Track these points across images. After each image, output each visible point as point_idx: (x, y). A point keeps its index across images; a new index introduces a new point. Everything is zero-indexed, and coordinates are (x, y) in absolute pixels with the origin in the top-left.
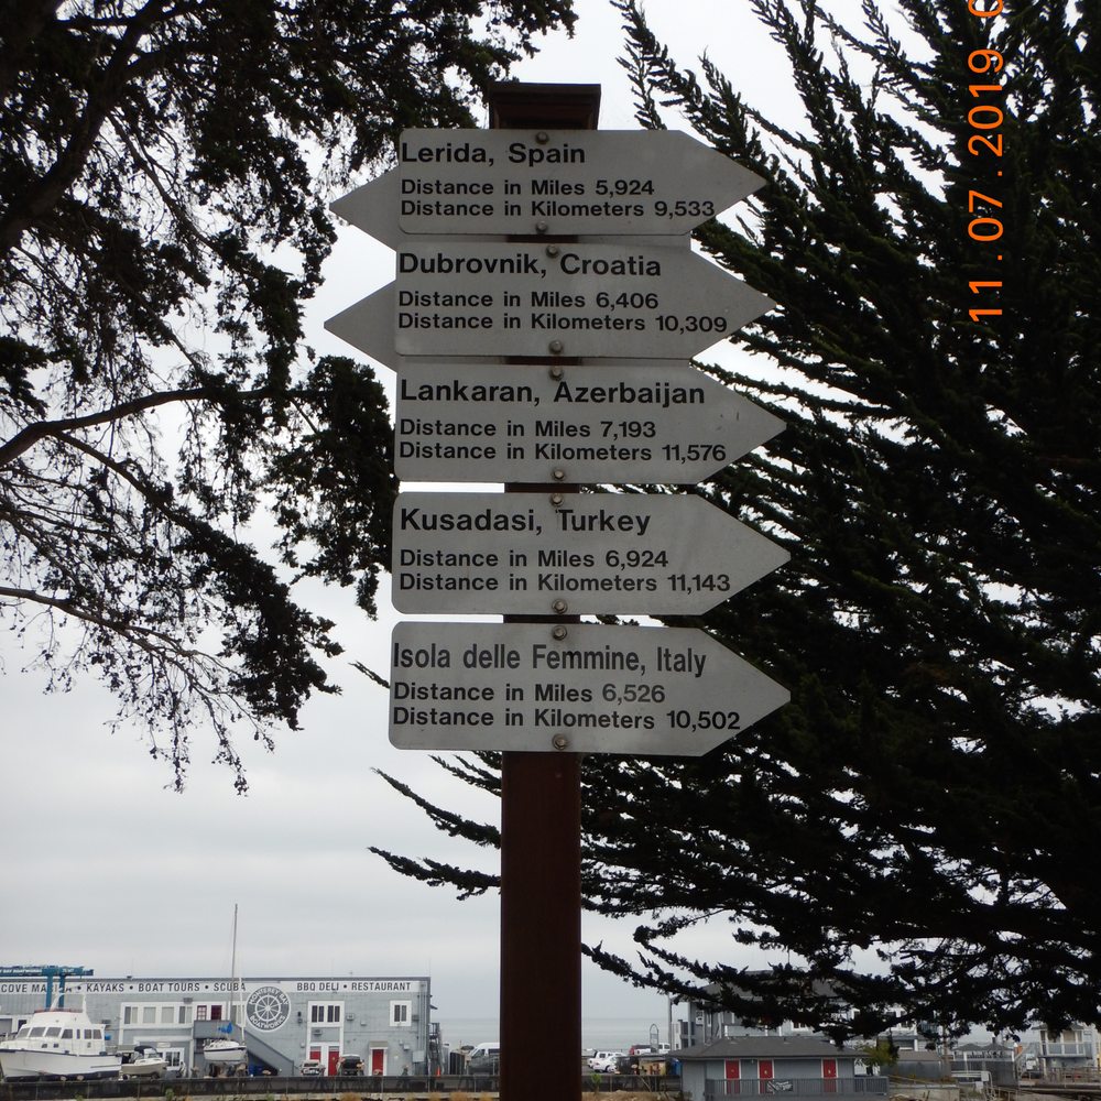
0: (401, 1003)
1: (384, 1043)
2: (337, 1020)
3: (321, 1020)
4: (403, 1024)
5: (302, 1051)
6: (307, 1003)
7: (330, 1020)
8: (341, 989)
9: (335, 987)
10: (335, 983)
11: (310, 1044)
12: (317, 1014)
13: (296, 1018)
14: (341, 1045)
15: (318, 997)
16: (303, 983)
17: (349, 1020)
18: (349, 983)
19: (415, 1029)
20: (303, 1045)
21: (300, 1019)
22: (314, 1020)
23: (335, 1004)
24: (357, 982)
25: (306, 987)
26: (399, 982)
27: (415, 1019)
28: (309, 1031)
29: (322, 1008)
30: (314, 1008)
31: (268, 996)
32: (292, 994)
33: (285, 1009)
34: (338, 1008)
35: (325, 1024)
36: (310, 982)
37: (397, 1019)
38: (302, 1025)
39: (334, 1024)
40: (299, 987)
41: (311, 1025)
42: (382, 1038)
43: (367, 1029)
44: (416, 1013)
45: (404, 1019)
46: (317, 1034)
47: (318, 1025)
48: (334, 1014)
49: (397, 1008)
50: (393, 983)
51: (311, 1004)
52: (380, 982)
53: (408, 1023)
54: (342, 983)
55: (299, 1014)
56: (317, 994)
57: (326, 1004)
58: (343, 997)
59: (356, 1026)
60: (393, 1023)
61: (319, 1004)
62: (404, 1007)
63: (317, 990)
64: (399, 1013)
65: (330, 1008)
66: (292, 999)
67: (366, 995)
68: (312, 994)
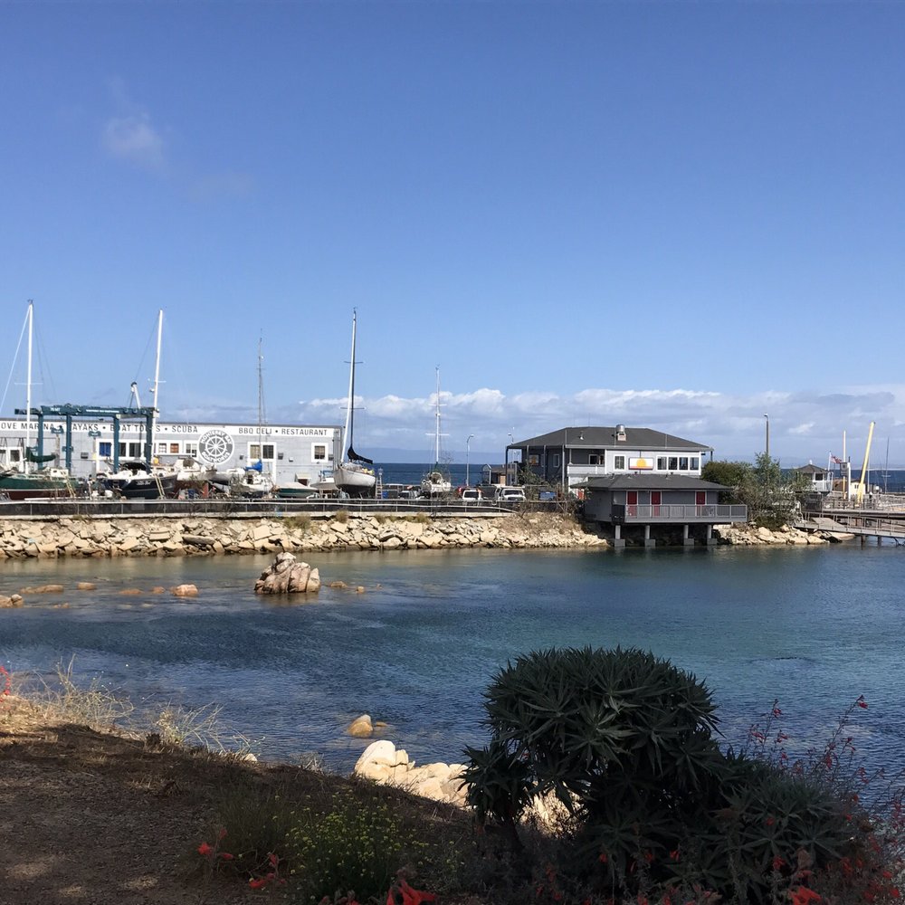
0: (320, 444)
1: (307, 475)
2: (271, 457)
4: (322, 461)
6: (247, 443)
7: (265, 457)
8: (274, 434)
9: (269, 432)
10: (269, 428)
12: (255, 452)
13: (238, 455)
15: (255, 438)
16: (243, 427)
17: (280, 457)
18: (280, 429)
19: (330, 465)
21: (241, 456)
22: (252, 456)
23: (269, 444)
24: (286, 428)
25: (246, 431)
26: (318, 429)
27: (331, 458)
29: (259, 447)
30: (253, 446)
31: (216, 437)
32: (234, 437)
33: (230, 448)
34: (271, 447)
36: (249, 428)
37: (317, 457)
38: (244, 460)
39: (269, 460)
40: (240, 431)
41: (250, 460)
42: (306, 471)
43: (294, 464)
44: (331, 453)
45: (323, 458)
47: (255, 460)
48: (268, 452)
49: (317, 447)
50: (314, 429)
51: (250, 443)
52: (304, 429)
53: (326, 460)
54: (274, 429)
57: (262, 444)
58: (275, 439)
59: (285, 462)
60: (314, 460)
61: (256, 443)
62: (323, 448)
63: (255, 434)
64: (319, 453)
65: (266, 447)
66: (235, 440)
67: (293, 438)
68: (251, 437)
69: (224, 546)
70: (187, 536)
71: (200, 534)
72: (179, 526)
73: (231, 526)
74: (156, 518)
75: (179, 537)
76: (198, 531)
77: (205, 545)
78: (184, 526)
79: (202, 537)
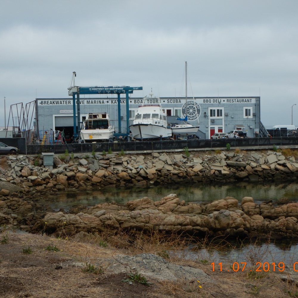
0: (248, 108)
1: (242, 126)
2: (221, 115)
3: (214, 116)
4: (250, 117)
5: (207, 129)
6: (208, 108)
7: (218, 115)
8: (222, 102)
9: (220, 101)
10: (220, 99)
11: (210, 126)
12: (212, 113)
13: (203, 115)
14: (223, 126)
15: (213, 105)
16: (206, 99)
17: (226, 115)
18: (226, 100)
19: (254, 119)
20: (207, 126)
21: (205, 116)
22: (211, 116)
23: (220, 108)
24: (229, 99)
25: (207, 101)
26: (247, 99)
27: (254, 115)
28: (209, 120)
29: (214, 110)
30: (211, 110)
31: (191, 105)
32: (201, 104)
33: (199, 111)
34: (221, 110)
35: (216, 117)
36: (209, 99)
37: (246, 115)
38: (207, 117)
39: (220, 117)
40: (204, 101)
41: (210, 118)
42: (240, 123)
43: (234, 119)
44: (254, 112)
45: (250, 115)
46: (213, 122)
47: (213, 118)
48: (219, 113)
49: (246, 110)
50: (244, 99)
51: (210, 109)
52: (239, 99)
53: (251, 117)
54: (222, 99)
55: (205, 113)
56: (212, 104)
57: (216, 109)
58: (223, 105)
59: (229, 118)
60: (245, 117)
61: (213, 108)
62: (250, 110)
63: (212, 102)
64: (247, 113)
65: (218, 110)
66: (201, 107)
67: (233, 104)
68: (210, 104)
69: (253, 168)
70: (229, 162)
71: (237, 161)
72: (223, 155)
73: (252, 155)
74: (207, 151)
75: (224, 163)
76: (236, 158)
77: (240, 167)
78: (225, 155)
79: (238, 162)
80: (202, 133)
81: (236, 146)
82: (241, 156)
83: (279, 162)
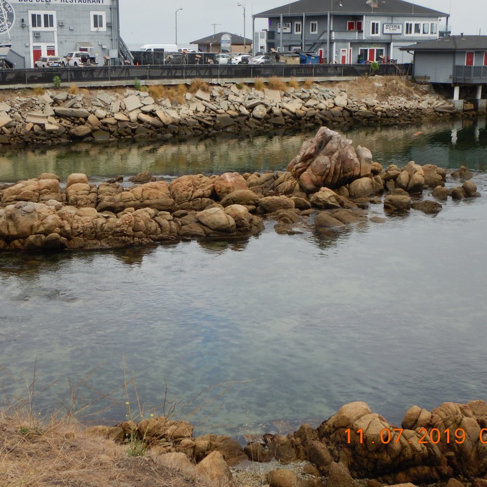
0: (98, 13)
1: (88, 44)
2: (52, 25)
3: (40, 25)
4: (101, 29)
5: (27, 50)
6: (27, 12)
7: (46, 25)
8: (53, 2)
11: (33, 44)
12: (35, 20)
13: (19, 24)
14: (56, 45)
15: (35, 7)
17: (61, 25)
19: (109, 33)
20: (27, 44)
21: (23, 25)
22: (34, 25)
23: (49, 13)
27: (109, 26)
28: (31, 34)
29: (39, 16)
30: (33, 16)
32: (15, 4)
33: (10, 16)
34: (51, 16)
35: (42, 28)
37: (96, 25)
38: (26, 28)
39: (49, 29)
41: (32, 29)
42: (86, 40)
43: (74, 33)
44: (109, 21)
45: (101, 26)
46: (37, 36)
47: (37, 29)
48: (48, 21)
49: (95, 17)
51: (31, 13)
53: (104, 28)
55: (23, 20)
56: (35, 5)
57: (42, 13)
58: (55, 7)
59: (66, 30)
60: (93, 29)
61: (37, 12)
62: (101, 17)
63: (35, 2)
64: (97, 21)
65: (46, 16)
66: (16, 8)
67: (71, 6)
68: (31, 5)
69: (100, 119)
70: (58, 109)
71: (72, 107)
72: (47, 97)
73: (98, 96)
74: (19, 89)
75: (50, 111)
76: (70, 103)
77: (78, 118)
78: (52, 97)
79: (74, 109)
80: (19, 56)
81: (71, 81)
82: (80, 99)
83: (144, 109)
